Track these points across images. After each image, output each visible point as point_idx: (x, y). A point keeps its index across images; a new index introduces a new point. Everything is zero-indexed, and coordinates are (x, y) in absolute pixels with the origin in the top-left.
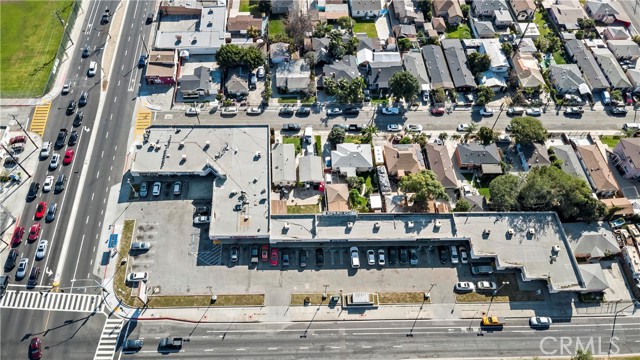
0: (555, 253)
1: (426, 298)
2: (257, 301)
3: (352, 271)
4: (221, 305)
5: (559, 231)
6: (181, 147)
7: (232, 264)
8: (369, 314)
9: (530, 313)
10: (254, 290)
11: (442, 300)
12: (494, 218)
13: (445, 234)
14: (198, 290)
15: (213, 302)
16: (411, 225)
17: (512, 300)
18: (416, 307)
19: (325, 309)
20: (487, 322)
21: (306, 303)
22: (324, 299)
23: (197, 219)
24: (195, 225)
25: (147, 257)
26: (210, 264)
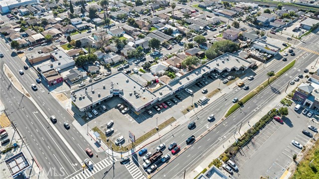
0: (237, 60)
1: (219, 89)
2: (173, 120)
3: (192, 95)
4: (161, 129)
5: (233, 56)
6: (93, 92)
7: (151, 116)
8: (209, 102)
9: (246, 78)
10: (168, 118)
11: (224, 87)
12: (215, 61)
13: (207, 70)
14: (148, 130)
15: (157, 129)
16: (197, 72)
17: (239, 77)
18: (219, 93)
19: (196, 109)
20: (240, 85)
21: (188, 110)
22: (192, 106)
23: (123, 111)
24: (124, 114)
25: (116, 133)
26: (144, 120)
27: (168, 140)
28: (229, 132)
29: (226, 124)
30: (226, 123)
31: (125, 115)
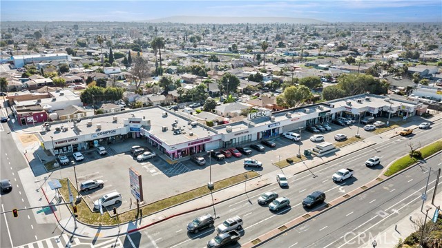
1: (359, 137)
3: (299, 143)
4: (220, 188)
5: (377, 97)
6: (89, 126)
7: (202, 166)
8: (339, 154)
9: (415, 126)
11: (368, 136)
15: (211, 188)
16: (307, 110)
17: (400, 125)
18: (360, 142)
19: (308, 162)
21: (290, 162)
22: (300, 157)
23: (140, 157)
24: (140, 161)
25: (106, 190)
26: (182, 173)
27: (234, 209)
28: (406, 202)
29: (391, 188)
30: (391, 185)
31: (143, 164)
